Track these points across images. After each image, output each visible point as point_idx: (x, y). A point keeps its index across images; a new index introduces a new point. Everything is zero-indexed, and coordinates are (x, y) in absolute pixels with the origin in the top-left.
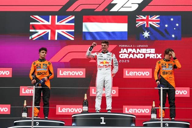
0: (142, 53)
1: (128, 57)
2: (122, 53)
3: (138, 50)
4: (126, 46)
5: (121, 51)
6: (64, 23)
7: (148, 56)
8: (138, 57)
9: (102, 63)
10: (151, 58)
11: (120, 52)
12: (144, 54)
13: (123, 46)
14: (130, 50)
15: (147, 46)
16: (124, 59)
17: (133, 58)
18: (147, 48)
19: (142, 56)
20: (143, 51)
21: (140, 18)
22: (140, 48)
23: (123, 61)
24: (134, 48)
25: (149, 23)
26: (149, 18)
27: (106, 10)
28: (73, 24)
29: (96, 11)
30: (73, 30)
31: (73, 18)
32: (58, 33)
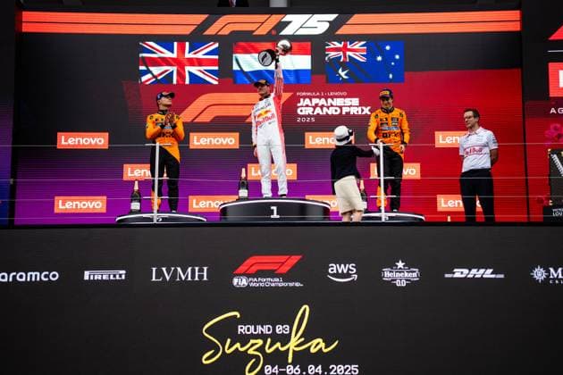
0: (336, 106)
1: (313, 112)
2: (302, 106)
3: (330, 100)
4: (309, 94)
5: (299, 102)
6: (200, 56)
7: (348, 111)
8: (330, 113)
9: (259, 116)
10: (352, 113)
11: (299, 105)
12: (341, 107)
13: (304, 94)
14: (315, 101)
15: (345, 93)
16: (305, 116)
17: (321, 113)
18: (344, 97)
19: (336, 111)
20: (339, 102)
21: (332, 46)
22: (332, 98)
23: (304, 120)
24: (323, 97)
25: (348, 53)
26: (349, 47)
27: (274, 32)
28: (217, 57)
29: (254, 34)
30: (216, 68)
31: (217, 45)
32: (189, 72)
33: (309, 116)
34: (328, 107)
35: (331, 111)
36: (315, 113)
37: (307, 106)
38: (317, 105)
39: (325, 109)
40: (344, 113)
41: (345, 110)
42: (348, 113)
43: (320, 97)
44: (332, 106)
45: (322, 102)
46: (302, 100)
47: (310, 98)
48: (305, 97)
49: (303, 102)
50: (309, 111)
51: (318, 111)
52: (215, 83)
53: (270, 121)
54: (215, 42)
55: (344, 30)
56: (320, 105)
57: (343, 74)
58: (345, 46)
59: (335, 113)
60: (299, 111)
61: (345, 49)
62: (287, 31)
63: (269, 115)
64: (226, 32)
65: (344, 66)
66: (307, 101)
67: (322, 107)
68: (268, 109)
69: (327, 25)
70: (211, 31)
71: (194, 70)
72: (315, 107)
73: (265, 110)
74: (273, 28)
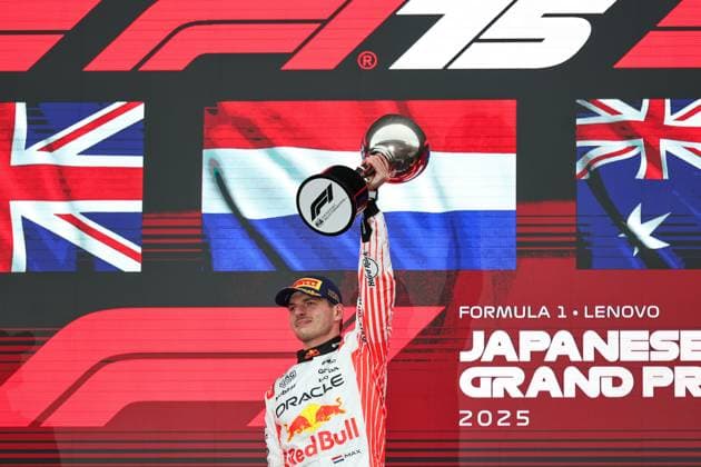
0: (618, 363)
1: (524, 387)
2: (478, 363)
3: (591, 338)
4: (505, 312)
6: (71, 156)
7: (665, 383)
8: (592, 391)
9: (299, 424)
10: (679, 392)
11: (465, 357)
12: (636, 368)
13: (488, 311)
14: (532, 341)
15: (653, 311)
16: (491, 404)
17: (556, 393)
18: (651, 326)
19: (617, 382)
20: (629, 344)
21: (605, 118)
22: (603, 328)
23: (485, 419)
24: (562, 325)
25: (666, 146)
26: (670, 120)
27: (367, 61)
28: (136, 162)
29: (289, 66)
30: (135, 206)
31: (137, 114)
32: (27, 223)
33: (507, 401)
34: (584, 368)
35: (597, 384)
36: (532, 393)
37: (500, 361)
38: (538, 358)
39: (572, 375)
40: (648, 392)
41: (653, 379)
42: (665, 393)
43: (551, 327)
44: (600, 360)
45: (563, 344)
46: (478, 336)
47: (513, 329)
48: (489, 327)
49: (482, 346)
50: (507, 382)
51: (544, 380)
52: (131, 266)
53: (337, 450)
54: (132, 101)
55: (650, 52)
56: (551, 357)
57: (643, 229)
58: (655, 116)
59: (611, 392)
60: (465, 382)
61: (653, 129)
62: (422, 56)
63: (335, 424)
64: (175, 59)
65: (652, 197)
66: (500, 342)
67: (560, 366)
68: (330, 399)
69: (583, 31)
70: (116, 57)
71: (48, 214)
72: (529, 369)
73: (316, 403)
74: (365, 46)
